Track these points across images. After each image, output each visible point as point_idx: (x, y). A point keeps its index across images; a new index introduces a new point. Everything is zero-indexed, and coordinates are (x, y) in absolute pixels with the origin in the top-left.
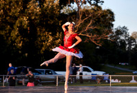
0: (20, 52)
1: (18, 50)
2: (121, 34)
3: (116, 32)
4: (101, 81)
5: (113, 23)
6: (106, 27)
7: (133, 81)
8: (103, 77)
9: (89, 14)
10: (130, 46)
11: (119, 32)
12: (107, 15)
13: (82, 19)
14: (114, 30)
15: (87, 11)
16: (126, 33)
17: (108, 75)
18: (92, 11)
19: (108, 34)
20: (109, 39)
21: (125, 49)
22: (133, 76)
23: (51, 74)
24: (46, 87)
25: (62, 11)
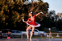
0: (4, 22)
1: (3, 21)
2: (52, 14)
3: (50, 13)
4: (43, 36)
5: (48, 9)
6: (45, 10)
7: (58, 36)
8: (44, 34)
9: (37, 5)
10: (56, 19)
11: (51, 13)
12: (45, 5)
13: (34, 7)
14: (49, 12)
15: (36, 3)
16: (54, 13)
17: (46, 33)
18: (38, 3)
19: (46, 14)
20: (46, 16)
21: (54, 21)
22: (58, 34)
23: (19, 33)
24: (16, 39)
25: (24, 3)
